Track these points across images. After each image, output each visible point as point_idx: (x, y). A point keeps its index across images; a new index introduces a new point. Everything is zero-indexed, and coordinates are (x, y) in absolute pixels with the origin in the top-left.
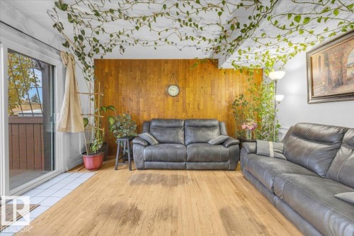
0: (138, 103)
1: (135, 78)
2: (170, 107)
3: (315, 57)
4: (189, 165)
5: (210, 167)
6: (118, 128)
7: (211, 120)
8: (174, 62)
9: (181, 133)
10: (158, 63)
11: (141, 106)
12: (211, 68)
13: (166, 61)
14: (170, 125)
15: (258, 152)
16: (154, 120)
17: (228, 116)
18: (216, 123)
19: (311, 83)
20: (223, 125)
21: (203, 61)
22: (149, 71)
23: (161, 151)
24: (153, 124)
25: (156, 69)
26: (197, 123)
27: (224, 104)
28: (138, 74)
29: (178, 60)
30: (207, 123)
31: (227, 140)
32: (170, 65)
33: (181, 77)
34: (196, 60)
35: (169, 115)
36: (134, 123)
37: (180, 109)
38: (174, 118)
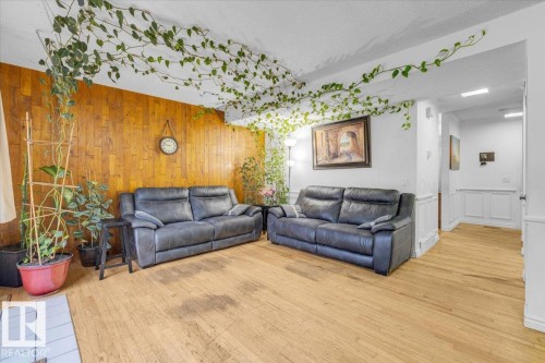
0: (105, 161)
1: (98, 118)
2: (163, 170)
3: (319, 132)
4: (216, 244)
5: (237, 242)
6: (81, 208)
7: (221, 187)
8: (169, 103)
9: (187, 206)
10: (143, 101)
11: (112, 167)
12: (216, 120)
13: (157, 100)
14: (171, 195)
15: (288, 214)
16: (139, 189)
17: (235, 182)
18: (225, 190)
19: (315, 152)
20: (232, 192)
21: (208, 111)
22: (126, 110)
23: (182, 231)
24: (140, 196)
25: (140, 109)
26: (205, 191)
27: (230, 166)
28: (105, 110)
29: (176, 103)
30: (218, 191)
31: (248, 209)
32: (162, 107)
33: (179, 127)
34: (200, 107)
35: (162, 181)
36: (108, 198)
37: (178, 172)
38: (169, 185)
